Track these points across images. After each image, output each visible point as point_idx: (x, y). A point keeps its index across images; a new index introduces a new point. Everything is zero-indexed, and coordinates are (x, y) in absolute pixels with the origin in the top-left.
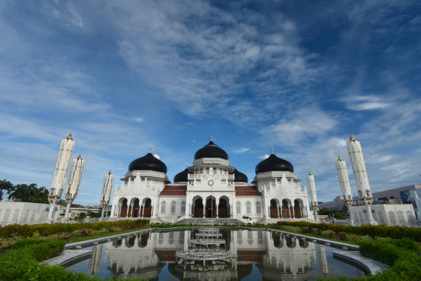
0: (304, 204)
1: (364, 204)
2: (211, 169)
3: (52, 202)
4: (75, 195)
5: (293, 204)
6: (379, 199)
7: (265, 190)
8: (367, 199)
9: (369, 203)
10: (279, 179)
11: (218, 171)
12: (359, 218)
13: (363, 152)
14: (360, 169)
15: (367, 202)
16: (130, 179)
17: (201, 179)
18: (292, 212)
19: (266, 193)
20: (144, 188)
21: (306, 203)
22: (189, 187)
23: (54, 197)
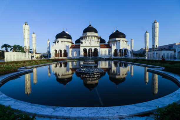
0: (128, 51)
1: (154, 50)
3: (26, 52)
4: (36, 49)
5: (124, 51)
7: (113, 46)
11: (93, 38)
12: (150, 56)
13: (159, 28)
14: (156, 36)
15: (155, 50)
16: (57, 42)
17: (86, 41)
18: (123, 54)
20: (62, 45)
22: (81, 45)
23: (26, 50)
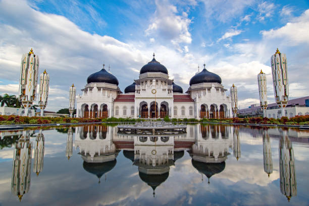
0: (228, 108)
3: (25, 106)
4: (46, 102)
5: (219, 108)
7: (197, 97)
8: (283, 103)
9: (284, 106)
10: (209, 89)
11: (159, 82)
15: (282, 105)
16: (89, 89)
17: (146, 88)
18: (217, 114)
19: (198, 100)
20: (99, 96)
22: (136, 94)
23: (26, 103)
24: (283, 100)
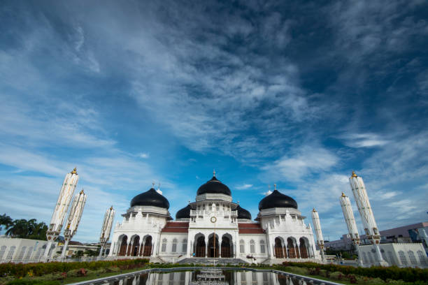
0: (310, 243)
1: (372, 243)
2: (214, 205)
3: (50, 238)
4: (75, 230)
5: (298, 243)
6: (388, 238)
7: (269, 227)
8: (375, 238)
9: (377, 242)
10: (283, 216)
11: (221, 207)
12: (368, 258)
13: (366, 188)
14: (365, 206)
15: (375, 240)
16: (131, 215)
17: (204, 215)
18: (297, 251)
19: (270, 231)
20: (145, 225)
21: (312, 242)
22: (191, 224)
23: (52, 234)
24: (374, 235)
